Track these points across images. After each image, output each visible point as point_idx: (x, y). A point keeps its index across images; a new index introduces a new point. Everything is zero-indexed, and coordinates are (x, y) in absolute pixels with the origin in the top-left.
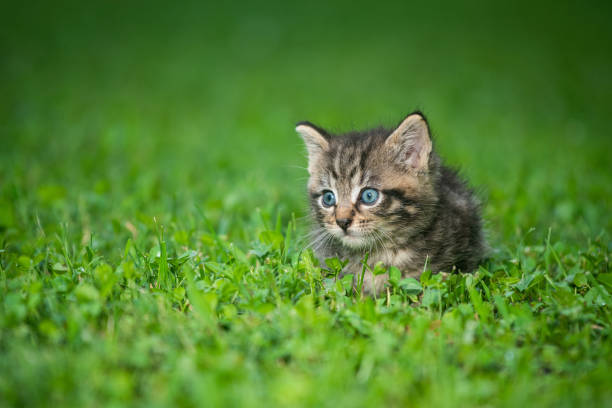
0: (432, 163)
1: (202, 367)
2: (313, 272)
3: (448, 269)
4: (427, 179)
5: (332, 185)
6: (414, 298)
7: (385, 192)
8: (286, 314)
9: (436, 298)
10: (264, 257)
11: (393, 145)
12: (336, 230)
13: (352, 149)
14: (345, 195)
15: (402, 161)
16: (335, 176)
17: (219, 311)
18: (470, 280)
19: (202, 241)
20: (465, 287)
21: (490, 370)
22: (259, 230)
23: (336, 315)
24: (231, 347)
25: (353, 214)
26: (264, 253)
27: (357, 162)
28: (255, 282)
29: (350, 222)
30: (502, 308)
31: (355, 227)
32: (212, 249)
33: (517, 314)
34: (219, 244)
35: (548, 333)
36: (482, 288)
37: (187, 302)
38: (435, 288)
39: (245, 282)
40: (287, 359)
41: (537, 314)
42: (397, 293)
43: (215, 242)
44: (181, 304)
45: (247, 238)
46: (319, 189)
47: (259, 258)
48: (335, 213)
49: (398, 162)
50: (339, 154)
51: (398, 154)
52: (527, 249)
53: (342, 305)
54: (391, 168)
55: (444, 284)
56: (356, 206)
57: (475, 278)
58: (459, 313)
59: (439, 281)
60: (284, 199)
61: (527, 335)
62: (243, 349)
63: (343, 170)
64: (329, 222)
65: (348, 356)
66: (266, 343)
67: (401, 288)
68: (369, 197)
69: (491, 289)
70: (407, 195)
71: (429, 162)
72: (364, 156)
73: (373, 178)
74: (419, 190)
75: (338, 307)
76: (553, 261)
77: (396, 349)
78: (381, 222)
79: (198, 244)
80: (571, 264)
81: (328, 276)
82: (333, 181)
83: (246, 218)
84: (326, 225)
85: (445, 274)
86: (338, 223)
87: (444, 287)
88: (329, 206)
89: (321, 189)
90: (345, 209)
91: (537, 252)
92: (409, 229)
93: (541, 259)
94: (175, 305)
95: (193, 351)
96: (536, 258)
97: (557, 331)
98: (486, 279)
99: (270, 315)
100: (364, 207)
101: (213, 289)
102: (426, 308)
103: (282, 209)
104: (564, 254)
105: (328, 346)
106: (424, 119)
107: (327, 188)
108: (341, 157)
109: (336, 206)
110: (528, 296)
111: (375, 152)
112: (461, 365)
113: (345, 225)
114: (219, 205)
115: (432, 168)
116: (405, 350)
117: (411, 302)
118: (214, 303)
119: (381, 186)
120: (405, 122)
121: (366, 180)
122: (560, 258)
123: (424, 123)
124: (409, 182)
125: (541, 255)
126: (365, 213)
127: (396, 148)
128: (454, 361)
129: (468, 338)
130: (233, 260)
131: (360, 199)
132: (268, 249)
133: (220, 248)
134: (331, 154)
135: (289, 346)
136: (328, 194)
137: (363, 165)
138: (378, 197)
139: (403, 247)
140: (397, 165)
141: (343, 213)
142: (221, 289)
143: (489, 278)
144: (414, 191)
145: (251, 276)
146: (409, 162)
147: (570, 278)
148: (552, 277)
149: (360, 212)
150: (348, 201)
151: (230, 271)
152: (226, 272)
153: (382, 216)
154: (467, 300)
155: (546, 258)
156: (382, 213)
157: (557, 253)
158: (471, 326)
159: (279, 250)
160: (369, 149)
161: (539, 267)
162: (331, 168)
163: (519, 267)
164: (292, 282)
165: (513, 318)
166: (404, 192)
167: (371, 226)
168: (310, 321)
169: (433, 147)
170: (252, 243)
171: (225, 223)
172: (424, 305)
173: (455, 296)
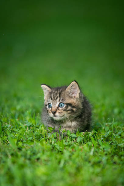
1: (14, 162)
2: (44, 131)
4: (79, 100)
5: (51, 102)
7: (66, 104)
8: (38, 146)
9: (81, 140)
10: (30, 126)
12: (51, 115)
13: (57, 92)
14: (55, 104)
17: (17, 144)
18: (91, 134)
19: (11, 121)
20: (89, 136)
21: (98, 163)
22: (28, 118)
23: (52, 145)
24: (22, 156)
25: (57, 110)
26: (30, 125)
27: (58, 95)
28: (28, 135)
29: (55, 112)
30: (100, 143)
31: (57, 114)
32: (14, 123)
34: (16, 122)
35: (114, 151)
37: (7, 141)
38: (81, 137)
39: (25, 134)
40: (38, 159)
41: (111, 144)
42: (69, 138)
43: (15, 121)
45: (24, 120)
46: (47, 103)
47: (28, 127)
48: (51, 110)
49: (70, 95)
50: (53, 93)
52: (106, 124)
53: (54, 142)
54: (68, 97)
57: (92, 133)
58: (88, 144)
60: (34, 107)
61: (109, 152)
62: (25, 156)
63: (54, 97)
64: (50, 113)
65: (56, 159)
66: (32, 154)
67: (70, 136)
68: (61, 105)
69: (97, 137)
70: (73, 105)
71: (79, 95)
72: (60, 94)
73: (63, 100)
74: (76, 103)
75: (52, 142)
76: (114, 128)
77: (70, 156)
78: (65, 113)
79: (10, 122)
80: (119, 129)
81: (49, 132)
82: (51, 100)
83: (23, 113)
85: (84, 133)
86: (52, 112)
87: (83, 136)
88: (50, 108)
89: (48, 103)
90: (54, 108)
91: (109, 125)
92: (74, 115)
93: (111, 127)
94: (4, 141)
95: (10, 157)
96: (109, 127)
97: (117, 150)
98: (95, 133)
99: (32, 145)
100: (60, 108)
101: (15, 137)
102: (78, 143)
103: (34, 110)
104: (118, 125)
105: (51, 156)
106: (77, 83)
108: (54, 94)
109: (52, 108)
110: (107, 139)
111: (63, 92)
112: (90, 162)
114: (15, 109)
115: (80, 97)
116: (73, 157)
117: (73, 141)
118: (16, 142)
119: (65, 102)
120: (71, 84)
121: (61, 100)
122: (116, 127)
123: (77, 84)
124: (73, 101)
125: (111, 125)
126: (60, 110)
127: (69, 91)
128: (87, 160)
129: (92, 153)
130: (21, 128)
131: (59, 106)
133: (16, 123)
134: (51, 93)
135: (39, 155)
136: (50, 105)
137: (60, 96)
138: (64, 106)
139: (73, 121)
140: (70, 96)
141: (54, 109)
142: (17, 137)
143: (96, 133)
144: (75, 104)
145: (26, 133)
146: (73, 95)
147: (119, 133)
148: (114, 133)
149: (58, 109)
150: (55, 106)
151: (20, 131)
152: (19, 132)
154: (90, 140)
155: (112, 127)
156: (65, 110)
157: (115, 125)
158: (93, 150)
159: (34, 124)
160: (62, 91)
161: (110, 130)
162: (51, 97)
163: (105, 130)
164: (38, 135)
165: (104, 146)
166: (72, 104)
167: (62, 114)
168: (45, 147)
169: (80, 91)
170: (26, 122)
171: (17, 114)
173: (86, 139)
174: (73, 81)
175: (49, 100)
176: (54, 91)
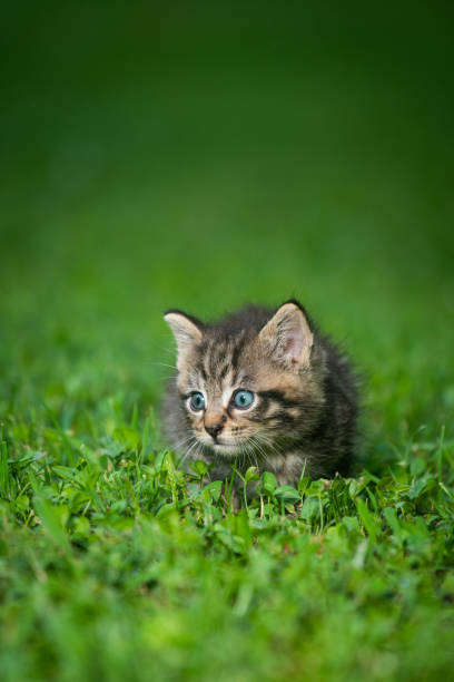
0: (315, 358)
1: (57, 598)
2: (175, 476)
3: (330, 476)
4: (310, 376)
5: (201, 386)
6: (291, 509)
7: (261, 394)
8: (149, 533)
9: (317, 509)
10: (118, 458)
11: (268, 338)
12: (205, 438)
13: (223, 345)
14: (215, 398)
15: (280, 356)
16: (205, 376)
17: (71, 526)
18: (354, 486)
19: (44, 437)
20: (348, 494)
21: (383, 601)
22: (111, 427)
23: (204, 531)
24: (88, 572)
25: (224, 419)
26: (118, 453)
27: (228, 360)
28: (110, 490)
29: (220, 428)
30: (393, 521)
31: (226, 435)
32: (56, 446)
33: (409, 531)
34: (65, 441)
35: (445, 552)
36: (368, 496)
37: (32, 513)
38: (316, 498)
39: (98, 490)
40: (151, 585)
41: (432, 527)
42: (272, 502)
43: (60, 438)
44: (24, 515)
45: (96, 434)
46: (188, 390)
47: (112, 459)
48: (203, 418)
49: (275, 358)
50: (209, 351)
51: (276, 347)
52: (415, 447)
53: (210, 518)
54: (268, 366)
55: (326, 493)
56: (228, 411)
57: (359, 484)
58: (344, 528)
59: (320, 490)
60: (134, 383)
61: (424, 557)
62: (100, 572)
63: (213, 369)
64: (197, 429)
65: (222, 583)
66: (126, 563)
67: (276, 496)
68: (242, 400)
69: (378, 498)
70: (287, 396)
71: (311, 356)
72: (237, 353)
73: (246, 378)
74: (301, 389)
75: (205, 520)
76: (445, 462)
77: (275, 574)
78: (257, 429)
79: (40, 441)
81: (191, 481)
82: (202, 382)
83: (92, 405)
84: (195, 432)
85: (326, 482)
86: (207, 429)
87: (326, 497)
88: (197, 410)
90: (216, 413)
91: (426, 451)
93: (431, 460)
94: (18, 516)
95: (42, 577)
96: (426, 458)
98: (372, 484)
99: (128, 531)
100: (237, 412)
101: (62, 498)
102: (305, 520)
103: (135, 395)
105: (200, 571)
106: (301, 308)
107: (196, 389)
108: (212, 356)
109: (205, 410)
110: (418, 507)
111: (248, 348)
112: (350, 595)
113: (215, 432)
114: (61, 391)
115: (315, 364)
116: (288, 576)
117: (287, 512)
118: (65, 517)
119: (256, 387)
120: (279, 312)
121: (239, 380)
122: (453, 458)
123: (300, 313)
124: (289, 381)
125: (432, 453)
126: (239, 419)
127: (272, 340)
128: (343, 589)
129: (358, 562)
130: (85, 464)
131: (232, 403)
132: (123, 448)
133: (66, 446)
134: (201, 350)
135: (154, 570)
136: (197, 396)
137: (235, 363)
138: (253, 400)
140: (274, 362)
141: (213, 417)
142: (71, 499)
143: (375, 484)
144: (295, 390)
145: (105, 484)
146: (288, 357)
148: (444, 481)
149: (231, 417)
150: (219, 405)
151: (81, 478)
152: (77, 478)
153: (258, 421)
154: (352, 510)
155: (438, 457)
156: (259, 418)
157: (450, 452)
158: (362, 548)
159: (134, 449)
160: (242, 344)
161: (430, 469)
162: (200, 366)
163: (408, 470)
164: (152, 490)
165: (405, 535)
166: (284, 393)
167: (246, 433)
168: (177, 538)
170: (103, 440)
171: (69, 412)
172: (303, 517)
173: (338, 508)
174: (284, 304)
175: (193, 378)
176: (211, 343)
